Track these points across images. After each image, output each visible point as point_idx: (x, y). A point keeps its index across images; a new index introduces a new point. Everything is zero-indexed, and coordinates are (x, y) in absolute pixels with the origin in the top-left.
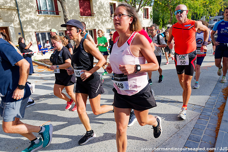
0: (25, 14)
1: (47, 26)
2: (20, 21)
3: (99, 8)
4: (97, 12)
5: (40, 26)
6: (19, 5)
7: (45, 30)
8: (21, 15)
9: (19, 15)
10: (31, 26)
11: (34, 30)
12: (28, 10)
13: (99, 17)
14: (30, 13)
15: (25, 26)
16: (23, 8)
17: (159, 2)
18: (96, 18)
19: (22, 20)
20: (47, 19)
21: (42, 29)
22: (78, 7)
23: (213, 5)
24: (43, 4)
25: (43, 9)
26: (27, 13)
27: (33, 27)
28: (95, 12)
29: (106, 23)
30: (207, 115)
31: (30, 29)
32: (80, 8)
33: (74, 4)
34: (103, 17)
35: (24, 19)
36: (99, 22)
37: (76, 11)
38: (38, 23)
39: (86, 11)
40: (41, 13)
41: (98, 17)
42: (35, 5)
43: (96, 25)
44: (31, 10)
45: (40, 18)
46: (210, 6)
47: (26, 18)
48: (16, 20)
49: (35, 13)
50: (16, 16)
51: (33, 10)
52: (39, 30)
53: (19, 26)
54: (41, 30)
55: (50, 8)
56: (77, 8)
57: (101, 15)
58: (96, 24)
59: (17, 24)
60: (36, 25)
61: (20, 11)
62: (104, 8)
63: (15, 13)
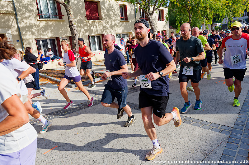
0: (23, 19)
1: (49, 32)
2: (18, 27)
3: (108, 10)
4: (105, 15)
5: (41, 32)
6: (18, 9)
7: (46, 37)
8: (20, 20)
9: (17, 20)
10: (31, 32)
11: (34, 37)
12: (27, 14)
13: (108, 21)
14: (29, 18)
15: (24, 33)
16: (22, 12)
17: (175, 3)
18: (104, 22)
19: (21, 26)
20: (49, 24)
21: (43, 35)
22: (84, 9)
23: (237, 5)
24: (44, 7)
25: (44, 12)
26: (26, 18)
27: (33, 34)
28: (103, 15)
29: (115, 27)
30: (236, 137)
31: (29, 36)
32: (86, 11)
33: (80, 7)
34: (112, 21)
35: (23, 25)
36: (108, 26)
37: (81, 15)
38: (38, 29)
39: (92, 14)
40: (42, 17)
41: (106, 21)
42: (35, 9)
43: (104, 30)
44: (31, 14)
45: (41, 23)
46: (233, 6)
47: (25, 24)
48: (14, 25)
49: (35, 18)
50: (14, 22)
51: (33, 14)
52: (40, 37)
53: (18, 33)
54: (42, 37)
55: (52, 12)
56: (82, 12)
57: (110, 18)
58: (105, 28)
59: (15, 30)
60: (37, 31)
61: (18, 16)
62: (114, 11)
63: (13, 18)
